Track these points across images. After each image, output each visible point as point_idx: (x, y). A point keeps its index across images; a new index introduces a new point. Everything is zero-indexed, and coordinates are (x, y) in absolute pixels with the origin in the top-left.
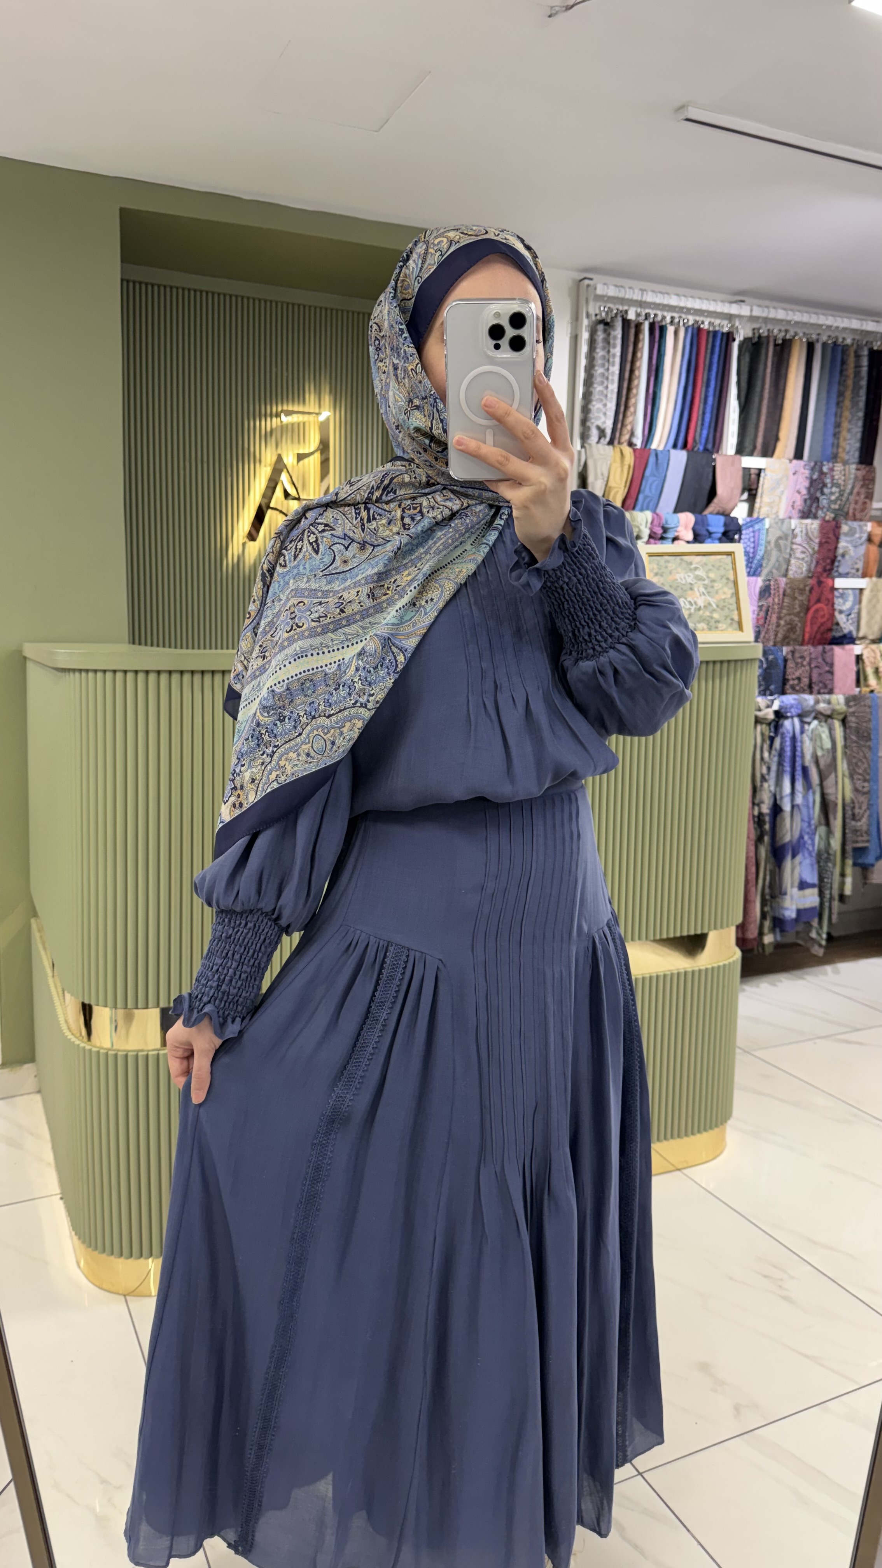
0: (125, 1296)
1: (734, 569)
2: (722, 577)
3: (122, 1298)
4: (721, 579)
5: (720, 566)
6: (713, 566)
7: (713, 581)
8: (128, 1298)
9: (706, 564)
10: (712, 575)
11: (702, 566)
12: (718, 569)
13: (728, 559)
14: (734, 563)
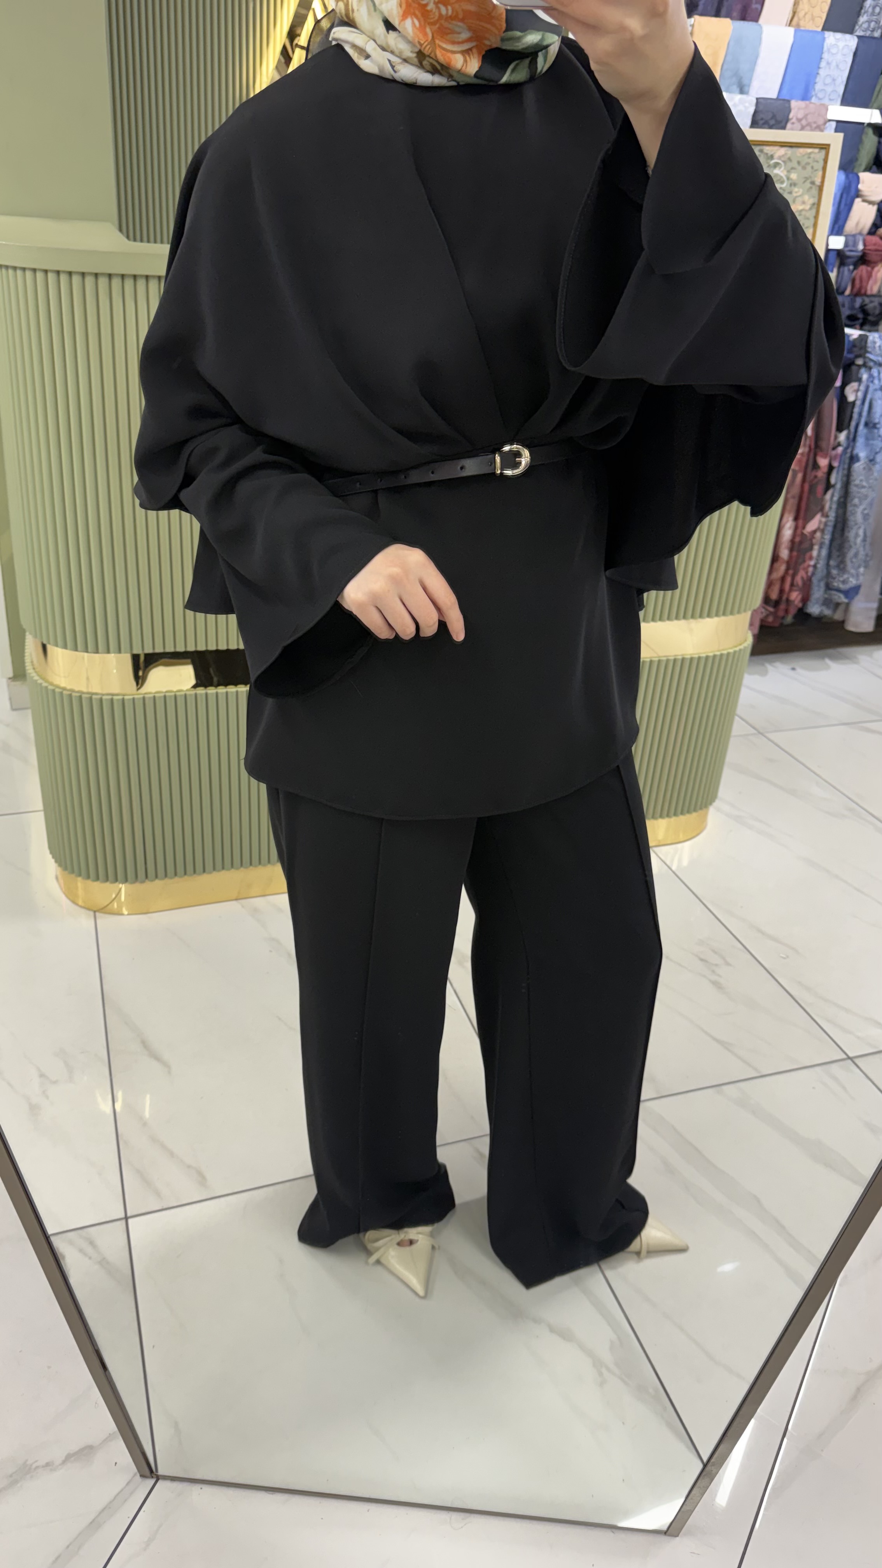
0: (95, 912)
1: (824, 169)
2: (806, 179)
3: (92, 913)
4: (804, 182)
5: (808, 164)
6: (799, 163)
7: (793, 184)
8: (97, 914)
9: (790, 159)
10: (794, 176)
11: (784, 162)
12: (804, 168)
13: (819, 155)
14: (826, 161)
